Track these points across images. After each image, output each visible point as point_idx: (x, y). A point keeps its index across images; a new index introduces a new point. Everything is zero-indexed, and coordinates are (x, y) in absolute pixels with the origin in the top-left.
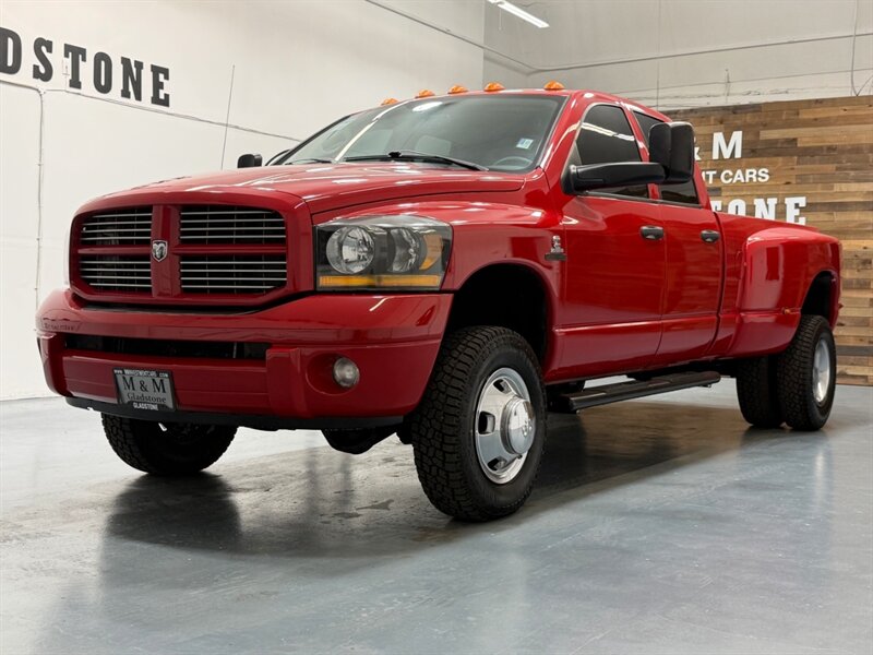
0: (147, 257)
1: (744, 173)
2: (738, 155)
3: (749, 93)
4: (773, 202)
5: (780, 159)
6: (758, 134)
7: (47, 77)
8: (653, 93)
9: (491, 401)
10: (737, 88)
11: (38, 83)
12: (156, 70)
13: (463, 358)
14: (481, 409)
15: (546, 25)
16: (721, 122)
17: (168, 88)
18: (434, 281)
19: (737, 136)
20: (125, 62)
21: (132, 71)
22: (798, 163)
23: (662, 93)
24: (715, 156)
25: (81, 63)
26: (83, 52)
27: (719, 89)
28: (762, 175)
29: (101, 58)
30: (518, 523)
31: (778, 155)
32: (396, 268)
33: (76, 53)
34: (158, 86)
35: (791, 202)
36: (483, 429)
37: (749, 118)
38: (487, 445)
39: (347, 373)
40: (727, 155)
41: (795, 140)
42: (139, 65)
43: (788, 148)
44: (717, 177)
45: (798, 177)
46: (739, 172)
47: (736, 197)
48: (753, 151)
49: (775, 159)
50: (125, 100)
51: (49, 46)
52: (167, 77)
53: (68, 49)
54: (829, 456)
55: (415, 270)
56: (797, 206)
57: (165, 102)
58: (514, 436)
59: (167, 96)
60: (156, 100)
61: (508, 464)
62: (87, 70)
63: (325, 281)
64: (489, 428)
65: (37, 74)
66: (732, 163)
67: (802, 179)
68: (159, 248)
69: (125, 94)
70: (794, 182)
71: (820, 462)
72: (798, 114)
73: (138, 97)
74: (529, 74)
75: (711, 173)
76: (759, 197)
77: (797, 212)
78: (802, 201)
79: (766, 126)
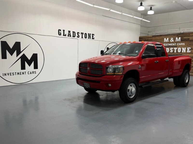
0: (87, 69)
1: (181, 44)
2: (180, 41)
3: (183, 30)
4: (185, 48)
5: (187, 42)
6: (183, 38)
7: (79, 37)
8: (167, 30)
9: (129, 88)
10: (181, 29)
11: (78, 38)
12: (93, 34)
13: (126, 83)
14: (128, 89)
15: (150, 22)
16: (177, 36)
17: (94, 37)
18: (121, 73)
19: (180, 38)
20: (89, 34)
21: (89, 35)
22: (189, 42)
23: (168, 30)
24: (176, 41)
25: (83, 35)
26: (83, 33)
27: (178, 30)
28: (184, 44)
29: (86, 34)
30: (133, 103)
31: (186, 41)
32: (116, 72)
33: (82, 33)
34: (93, 36)
35: (188, 48)
36: (128, 91)
37: (182, 35)
38: (129, 94)
39: (110, 85)
40: (178, 41)
41: (189, 39)
42: (90, 34)
43: (188, 40)
44: (176, 44)
45: (189, 44)
46: (180, 43)
47: (179, 47)
48: (182, 40)
49: (186, 42)
50: (88, 39)
51: (79, 33)
52: (94, 35)
53: (81, 33)
54: (188, 91)
55: (119, 72)
56: (189, 49)
57: (94, 39)
58: (132, 92)
59: (94, 38)
60: (92, 38)
61: (132, 96)
62: (84, 35)
63: (107, 74)
64: (129, 91)
65: (77, 37)
66: (179, 42)
67: (190, 45)
68: (88, 68)
69: (89, 38)
70: (189, 45)
71: (186, 92)
72: (190, 35)
73: (90, 38)
74: (148, 28)
75: (175, 44)
76: (183, 47)
77: (189, 50)
78: (190, 48)
79: (184, 36)
